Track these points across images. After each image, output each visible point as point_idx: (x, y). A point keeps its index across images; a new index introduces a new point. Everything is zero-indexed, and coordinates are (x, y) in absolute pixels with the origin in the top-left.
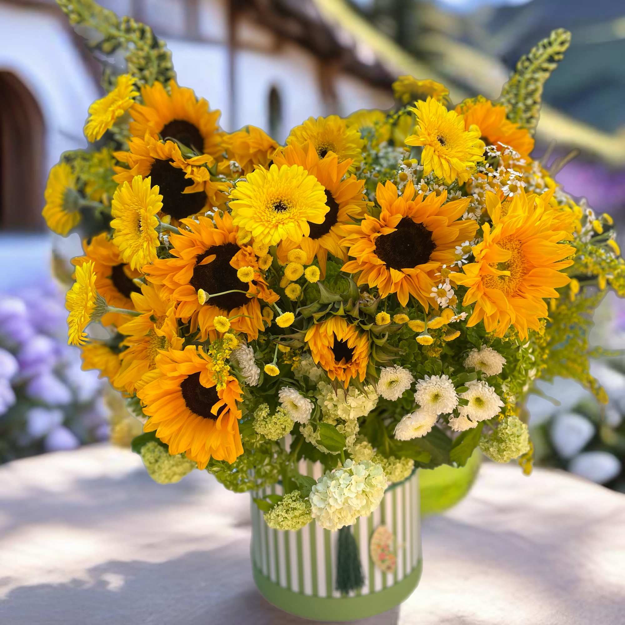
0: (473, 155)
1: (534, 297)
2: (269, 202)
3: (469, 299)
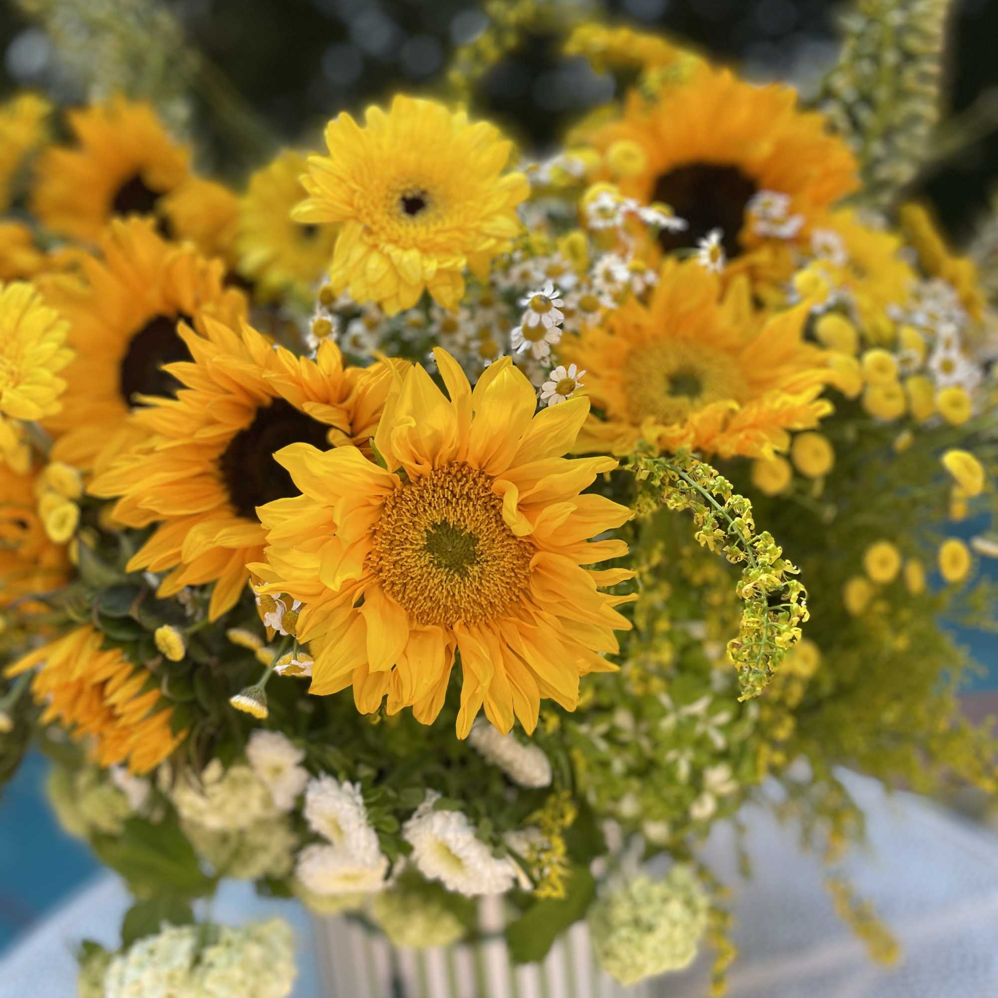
3: (315, 625)
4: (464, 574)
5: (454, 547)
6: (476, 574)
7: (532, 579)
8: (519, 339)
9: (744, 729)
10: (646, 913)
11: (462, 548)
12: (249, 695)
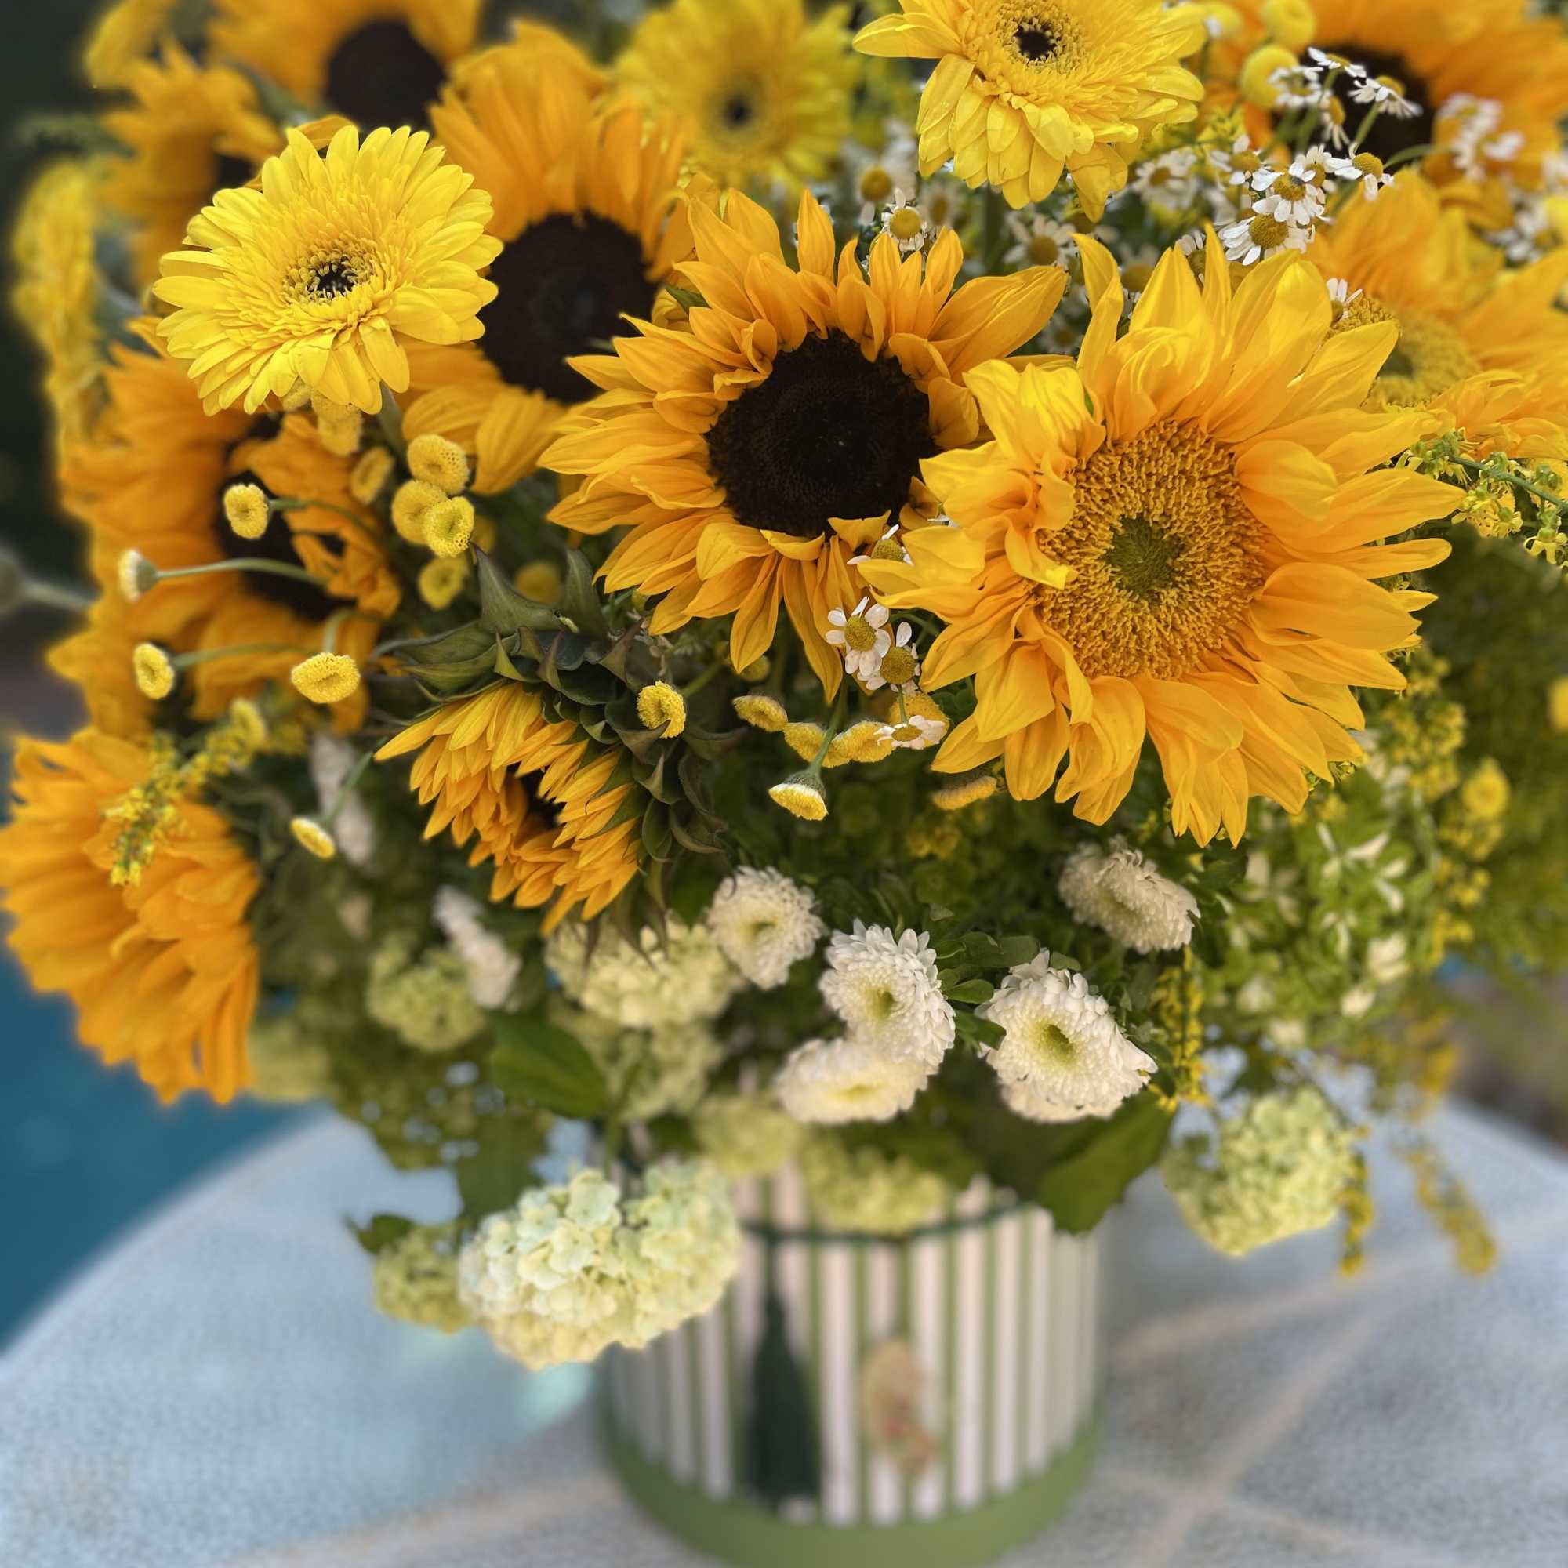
0: (1159, 96)
1: (1294, 676)
2: (302, 261)
3: (951, 664)
4: (1155, 601)
5: (1144, 559)
6: (1170, 601)
7: (1251, 614)
8: (1243, 246)
9: (1421, 884)
10: (1277, 1151)
11: (1155, 560)
12: (804, 782)
